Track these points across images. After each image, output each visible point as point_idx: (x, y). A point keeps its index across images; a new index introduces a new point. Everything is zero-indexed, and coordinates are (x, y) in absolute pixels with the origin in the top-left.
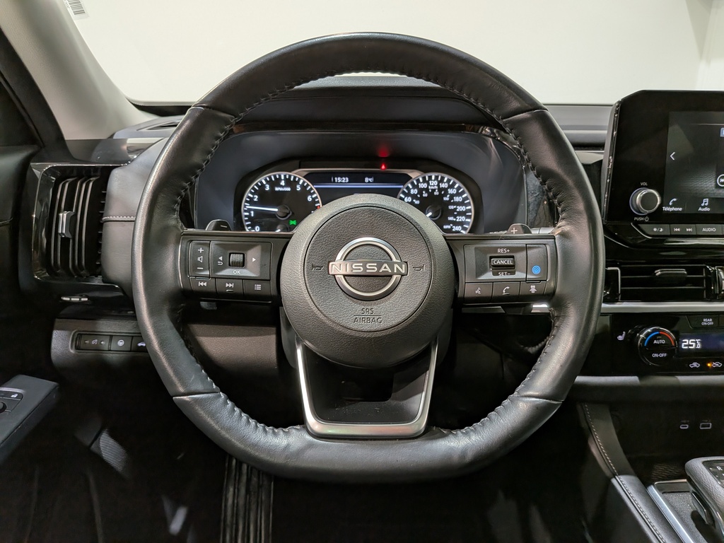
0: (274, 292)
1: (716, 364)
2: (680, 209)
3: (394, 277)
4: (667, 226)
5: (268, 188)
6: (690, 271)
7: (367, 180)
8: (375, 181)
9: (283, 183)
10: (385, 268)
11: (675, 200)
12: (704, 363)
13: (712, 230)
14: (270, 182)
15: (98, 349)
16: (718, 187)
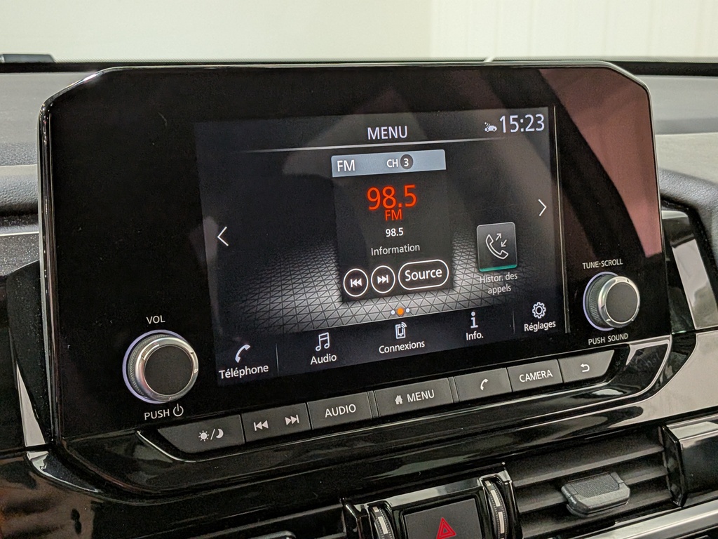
2: (265, 369)
4: (234, 420)
11: (247, 347)
13: (347, 409)
16: (345, 299)
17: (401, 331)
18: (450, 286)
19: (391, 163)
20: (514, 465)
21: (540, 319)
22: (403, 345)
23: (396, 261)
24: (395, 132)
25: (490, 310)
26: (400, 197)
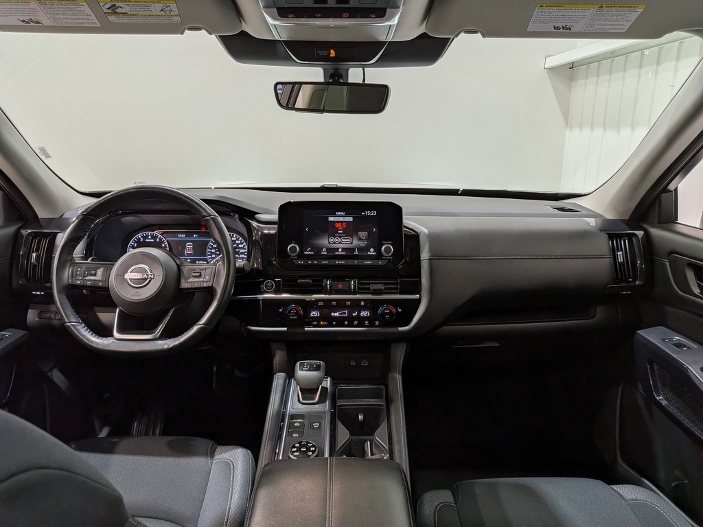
0: (107, 286)
1: (325, 323)
2: (312, 253)
3: (148, 280)
4: (305, 261)
5: (142, 240)
6: (313, 281)
7: (194, 236)
8: (199, 237)
9: (150, 237)
10: (145, 276)
11: (310, 249)
12: (319, 322)
13: (326, 262)
14: (143, 237)
15: (50, 319)
16: (329, 243)
17: (340, 250)
18: (352, 243)
19: (341, 219)
20: (360, 279)
21: (372, 252)
22: (340, 252)
23: (340, 237)
24: (342, 213)
25: (360, 249)
26: (342, 225)
